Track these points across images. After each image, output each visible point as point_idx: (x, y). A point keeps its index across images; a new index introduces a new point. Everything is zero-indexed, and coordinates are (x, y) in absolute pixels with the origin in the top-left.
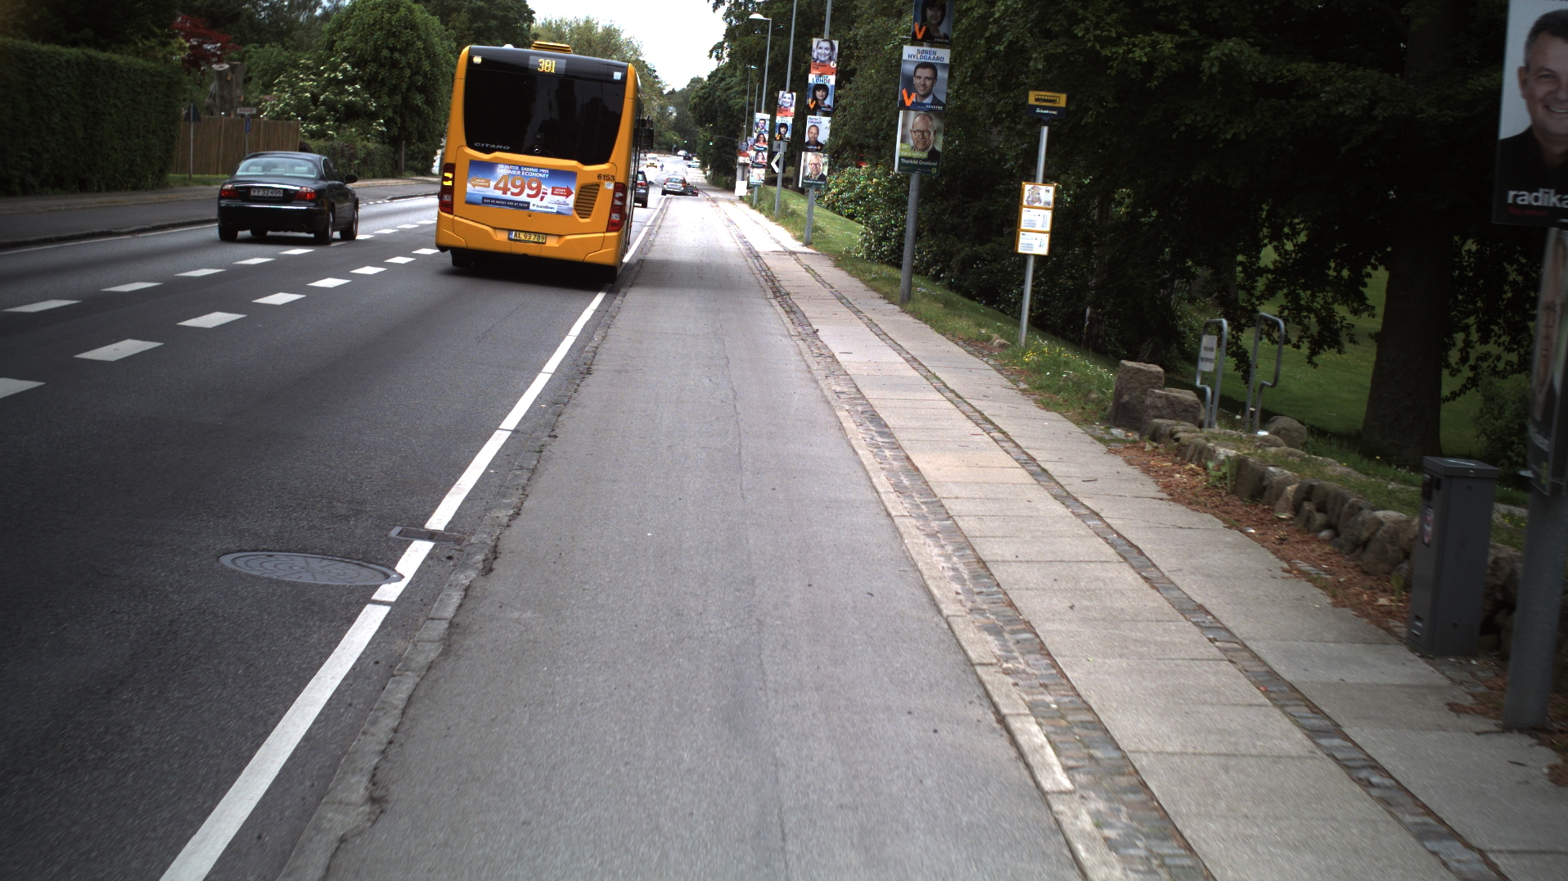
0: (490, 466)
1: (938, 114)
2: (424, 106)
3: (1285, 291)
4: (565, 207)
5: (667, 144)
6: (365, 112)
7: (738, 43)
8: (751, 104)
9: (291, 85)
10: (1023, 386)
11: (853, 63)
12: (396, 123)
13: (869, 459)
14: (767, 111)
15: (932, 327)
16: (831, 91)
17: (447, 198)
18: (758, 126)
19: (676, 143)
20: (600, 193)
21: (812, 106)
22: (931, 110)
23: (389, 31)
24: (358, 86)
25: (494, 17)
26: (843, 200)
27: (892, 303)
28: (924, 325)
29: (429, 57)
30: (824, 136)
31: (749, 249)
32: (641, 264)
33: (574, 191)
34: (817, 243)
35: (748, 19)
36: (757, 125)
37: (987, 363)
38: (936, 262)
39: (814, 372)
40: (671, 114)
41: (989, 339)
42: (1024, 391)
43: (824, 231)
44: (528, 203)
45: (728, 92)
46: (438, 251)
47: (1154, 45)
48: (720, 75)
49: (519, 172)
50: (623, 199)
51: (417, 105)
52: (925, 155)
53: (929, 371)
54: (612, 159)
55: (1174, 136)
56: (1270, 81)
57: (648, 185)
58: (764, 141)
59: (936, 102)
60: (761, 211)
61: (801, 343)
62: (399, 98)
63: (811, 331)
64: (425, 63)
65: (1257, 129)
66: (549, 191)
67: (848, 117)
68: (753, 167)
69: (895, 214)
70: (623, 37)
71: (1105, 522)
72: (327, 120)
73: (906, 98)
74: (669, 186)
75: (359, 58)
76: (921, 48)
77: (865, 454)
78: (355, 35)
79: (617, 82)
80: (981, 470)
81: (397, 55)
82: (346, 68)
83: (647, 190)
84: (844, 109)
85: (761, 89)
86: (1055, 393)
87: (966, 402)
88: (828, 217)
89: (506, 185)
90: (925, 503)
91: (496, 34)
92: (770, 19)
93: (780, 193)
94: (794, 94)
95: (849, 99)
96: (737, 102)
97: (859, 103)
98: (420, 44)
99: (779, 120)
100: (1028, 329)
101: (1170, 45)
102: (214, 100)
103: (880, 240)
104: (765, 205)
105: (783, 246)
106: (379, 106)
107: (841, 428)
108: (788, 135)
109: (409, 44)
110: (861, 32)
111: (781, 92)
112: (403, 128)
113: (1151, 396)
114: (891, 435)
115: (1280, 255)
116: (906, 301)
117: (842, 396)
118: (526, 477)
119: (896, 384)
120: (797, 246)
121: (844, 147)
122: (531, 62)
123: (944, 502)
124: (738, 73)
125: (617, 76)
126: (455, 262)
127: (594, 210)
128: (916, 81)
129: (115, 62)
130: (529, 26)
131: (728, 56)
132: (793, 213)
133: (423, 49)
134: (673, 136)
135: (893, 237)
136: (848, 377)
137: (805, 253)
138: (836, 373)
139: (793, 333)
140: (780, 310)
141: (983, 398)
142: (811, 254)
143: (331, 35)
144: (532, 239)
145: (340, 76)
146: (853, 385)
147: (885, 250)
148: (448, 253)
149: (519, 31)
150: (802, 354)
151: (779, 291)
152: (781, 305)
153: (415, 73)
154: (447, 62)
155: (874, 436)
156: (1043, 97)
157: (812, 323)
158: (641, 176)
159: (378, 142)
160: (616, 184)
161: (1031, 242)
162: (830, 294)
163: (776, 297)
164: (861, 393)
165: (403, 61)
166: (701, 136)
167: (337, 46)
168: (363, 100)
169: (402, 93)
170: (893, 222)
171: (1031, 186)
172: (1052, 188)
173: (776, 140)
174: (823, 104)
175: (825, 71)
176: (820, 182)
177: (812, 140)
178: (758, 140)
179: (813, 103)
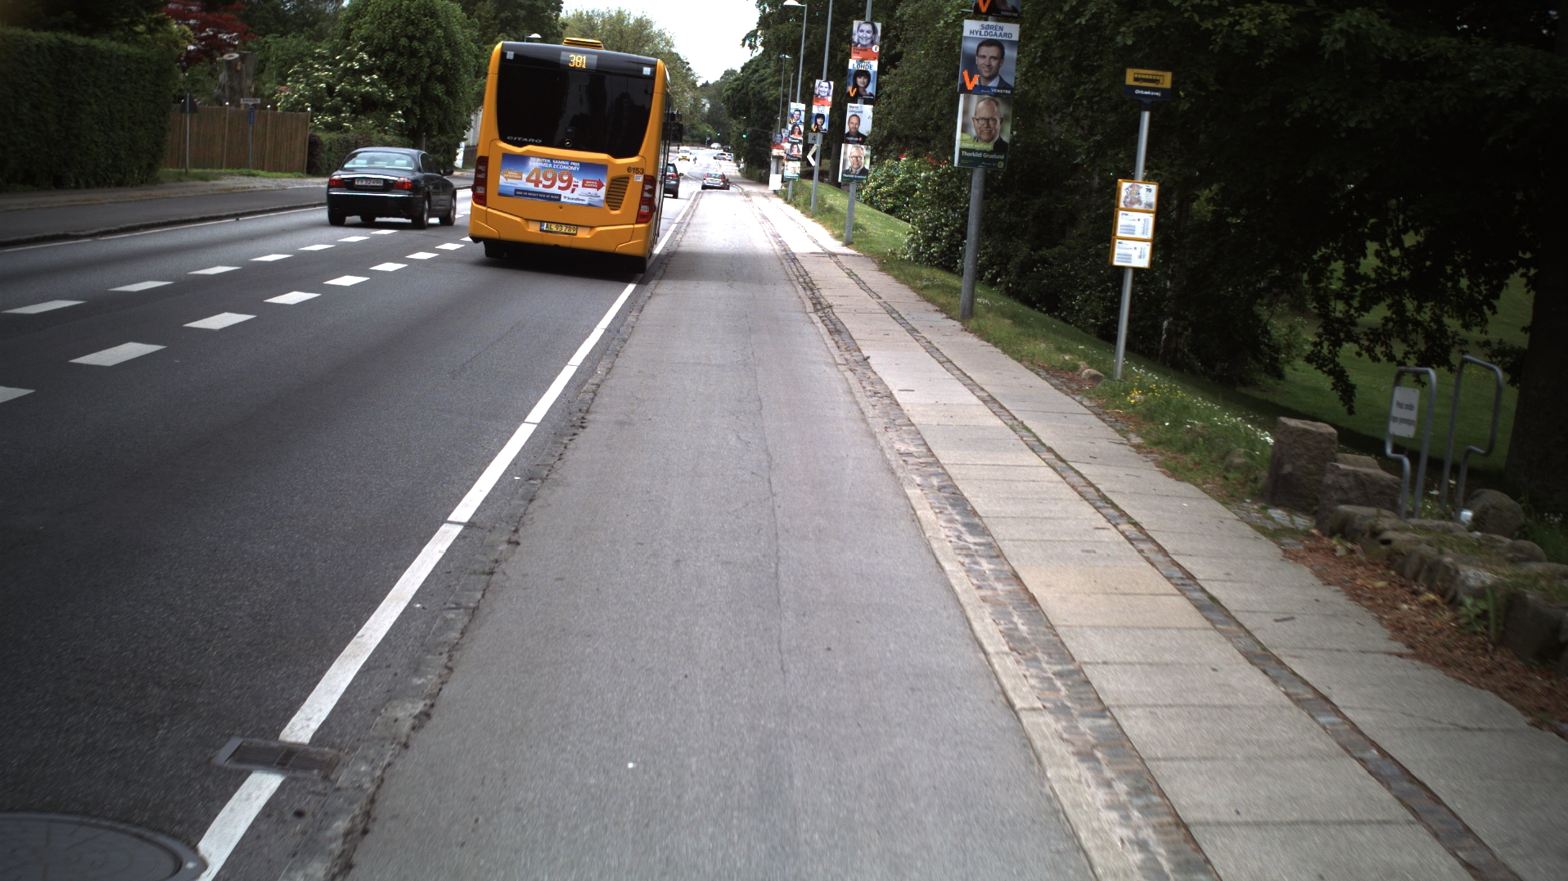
0: (417, 597)
2: (445, 97)
3: (1389, 301)
4: (596, 199)
5: (699, 136)
6: (383, 102)
7: (772, 30)
8: (786, 96)
9: (307, 76)
10: (1136, 440)
11: (899, 47)
12: (415, 115)
13: (961, 584)
14: (802, 101)
15: (1005, 351)
16: (873, 78)
17: (480, 191)
19: (710, 135)
20: (630, 185)
21: (852, 95)
22: (997, 95)
23: (407, 19)
24: (375, 77)
25: (521, 6)
26: (881, 194)
27: (951, 318)
29: (450, 46)
30: (866, 127)
31: (785, 250)
32: (670, 256)
33: (605, 183)
34: (859, 243)
35: (782, 6)
36: (792, 116)
37: (1081, 403)
38: (991, 265)
39: (870, 420)
40: (704, 105)
41: (1076, 368)
42: (1138, 447)
43: (865, 230)
44: (560, 195)
45: (762, 84)
47: (1265, 16)
48: (753, 66)
49: (550, 165)
50: (652, 192)
51: (437, 95)
52: (990, 147)
53: (1015, 419)
54: (641, 152)
55: (1287, 123)
56: (1404, 58)
57: (678, 177)
58: (800, 133)
59: (1003, 85)
60: (796, 206)
61: (849, 374)
62: (417, 89)
63: (859, 359)
64: (447, 51)
65: (1387, 117)
66: (580, 184)
67: (894, 105)
68: (788, 160)
69: (946, 211)
70: (655, 29)
71: (1345, 718)
72: (342, 112)
73: (967, 79)
74: (708, 181)
75: (376, 47)
76: (986, 23)
77: (953, 568)
78: (372, 23)
79: (646, 77)
80: (1123, 598)
81: (416, 44)
82: (362, 58)
83: (678, 181)
84: (889, 96)
85: (795, 79)
86: (1179, 451)
87: (1072, 468)
88: (868, 213)
89: (538, 177)
90: (1059, 675)
91: (523, 24)
92: (805, 6)
93: (816, 187)
94: (832, 83)
95: (894, 86)
96: (772, 94)
97: (906, 90)
98: (439, 32)
99: (815, 110)
100: (1126, 355)
101: (1283, 16)
102: (224, 90)
103: (929, 241)
104: (801, 199)
105: (821, 247)
106: (399, 98)
107: (915, 519)
108: (825, 126)
109: (429, 32)
110: (909, 11)
111: (818, 81)
112: (422, 120)
113: (1332, 472)
114: (983, 531)
115: (1382, 261)
116: (967, 316)
117: (911, 460)
118: (460, 626)
119: (977, 441)
120: (836, 246)
121: (889, 138)
122: (562, 58)
123: (1088, 670)
124: (772, 64)
125: (647, 71)
126: (488, 253)
127: (624, 202)
128: (980, 61)
129: (94, 47)
130: (558, 16)
131: (762, 44)
132: (831, 209)
133: (443, 37)
134: (706, 128)
135: (944, 238)
136: (913, 428)
137: (847, 255)
138: (897, 422)
139: (839, 361)
140: (823, 329)
141: (1090, 460)
142: (853, 255)
143: (348, 23)
144: (564, 229)
145: (357, 66)
146: (921, 442)
147: (935, 252)
148: (481, 244)
149: (546, 21)
150: (851, 393)
151: (820, 303)
152: (823, 321)
153: (434, 63)
154: (468, 51)
155: (961, 532)
156: (1143, 77)
157: (861, 348)
158: (671, 168)
159: (397, 135)
160: (645, 176)
161: (1129, 252)
162: (879, 307)
163: (816, 311)
164: (933, 455)
165: (423, 50)
166: (735, 129)
167: (354, 35)
168: (381, 91)
169: (421, 83)
170: (943, 221)
171: (1129, 184)
172: (1154, 187)
173: (812, 131)
174: (865, 91)
175: (866, 56)
176: (861, 177)
177: (853, 130)
178: (792, 132)
179: (853, 90)
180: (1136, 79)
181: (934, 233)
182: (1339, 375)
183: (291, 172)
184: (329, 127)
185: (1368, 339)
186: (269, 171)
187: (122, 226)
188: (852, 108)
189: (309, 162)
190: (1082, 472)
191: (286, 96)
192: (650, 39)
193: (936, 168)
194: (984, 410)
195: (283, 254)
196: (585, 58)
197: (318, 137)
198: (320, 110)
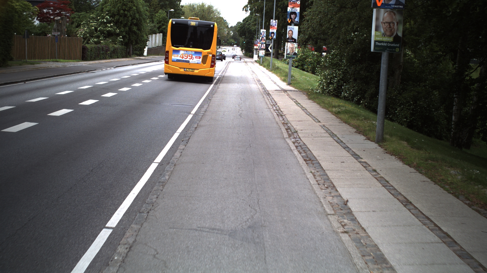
2: (137, 31)
4: (199, 61)
5: (230, 43)
6: (115, 33)
7: (253, 5)
8: (258, 28)
9: (88, 25)
12: (127, 37)
16: (298, 15)
17: (167, 60)
18: (261, 34)
19: (233, 43)
20: (208, 58)
21: (289, 22)
22: (395, 8)
23: (123, 3)
24: (112, 24)
29: (138, 13)
33: (201, 57)
34: (294, 84)
38: (357, 95)
40: (231, 33)
44: (189, 61)
45: (250, 25)
48: (246, 20)
49: (186, 53)
50: (214, 59)
51: (134, 30)
52: (391, 39)
54: (211, 48)
58: (264, 40)
59: (398, 2)
60: (264, 67)
62: (127, 28)
64: (137, 15)
66: (195, 57)
68: (260, 50)
70: (214, 8)
72: (100, 37)
75: (112, 14)
78: (111, 5)
82: (107, 18)
85: (262, 23)
89: (183, 56)
91: (168, 6)
93: (272, 60)
94: (277, 21)
95: (309, 17)
96: (253, 28)
98: (134, 8)
104: (266, 64)
105: (279, 87)
106: (120, 31)
108: (275, 37)
109: (130, 8)
111: (271, 20)
112: (129, 39)
122: (189, 23)
125: (212, 26)
127: (207, 62)
130: (180, 3)
131: (250, 10)
132: (278, 68)
133: (136, 10)
134: (232, 41)
135: (335, 83)
137: (291, 91)
140: (301, 159)
142: (294, 91)
143: (102, 6)
144: (190, 70)
145: (105, 21)
149: (176, 5)
151: (290, 129)
153: (133, 19)
154: (145, 15)
159: (119, 45)
160: (212, 55)
162: (323, 131)
165: (129, 14)
166: (241, 40)
167: (104, 10)
168: (114, 30)
169: (128, 26)
170: (334, 75)
173: (269, 39)
174: (295, 20)
175: (295, 6)
176: (294, 56)
177: (290, 37)
178: (262, 40)
179: (289, 20)
181: (331, 81)
183: (76, 60)
184: (96, 43)
188: (289, 27)
189: (82, 56)
191: (81, 32)
192: (213, 12)
197: (86, 47)
198: (92, 37)
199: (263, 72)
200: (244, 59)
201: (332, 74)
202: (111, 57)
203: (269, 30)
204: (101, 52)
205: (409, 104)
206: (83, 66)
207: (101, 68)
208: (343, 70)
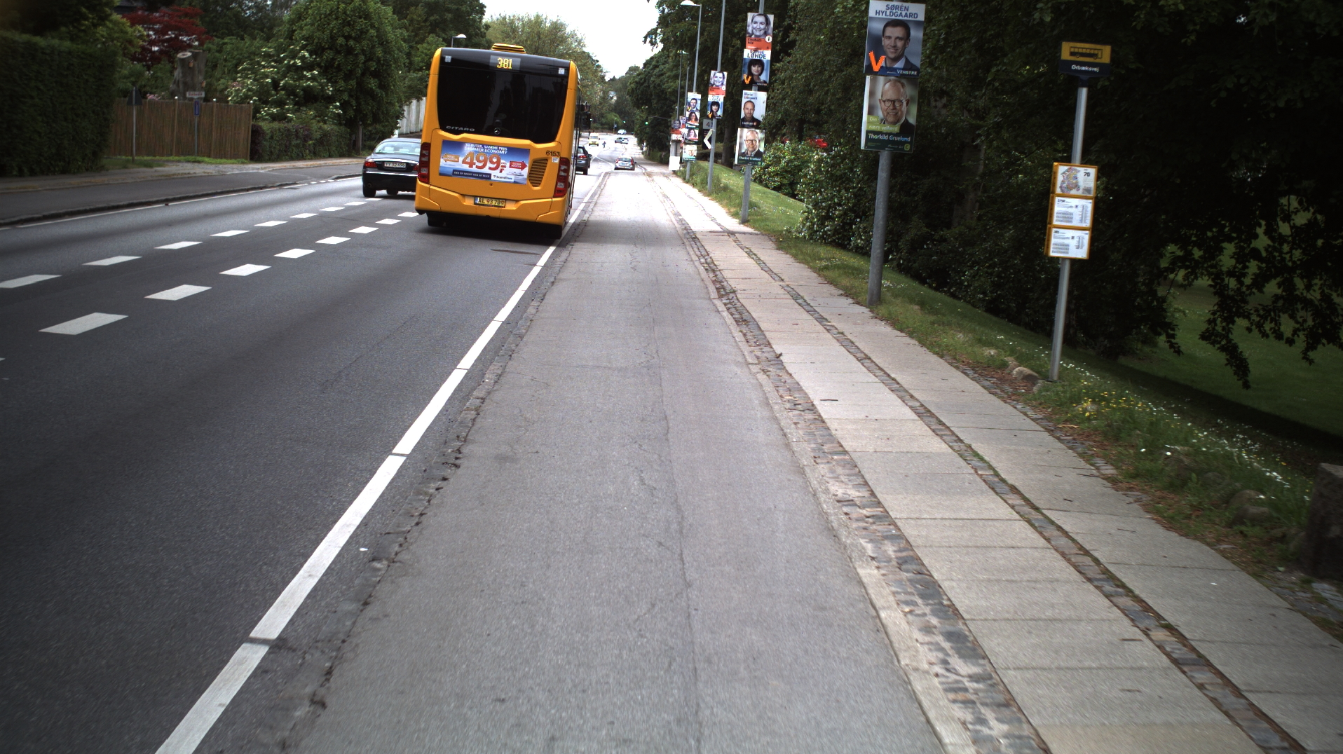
1: (911, 79)
2: (378, 90)
4: (521, 177)
5: (608, 124)
6: (323, 95)
7: (670, 29)
8: (683, 87)
9: (255, 72)
10: (1109, 470)
11: (792, 36)
12: (352, 106)
14: (698, 92)
15: (922, 343)
16: (767, 67)
17: (424, 171)
18: (690, 105)
19: (617, 123)
20: (548, 165)
21: (747, 82)
22: (903, 76)
23: (344, 20)
24: (316, 72)
25: (449, 10)
26: (769, 173)
27: (858, 303)
28: (908, 340)
29: (382, 44)
30: (760, 112)
31: (686, 228)
33: (527, 165)
34: (755, 221)
35: (679, 6)
37: (1025, 414)
39: (794, 446)
40: (612, 98)
41: (1003, 365)
43: (759, 208)
44: (490, 175)
45: (662, 78)
46: (417, 214)
48: (654, 63)
49: (482, 150)
50: (567, 171)
51: (372, 89)
52: (896, 129)
54: (558, 138)
57: (587, 157)
58: (696, 119)
59: (909, 66)
60: (694, 185)
62: (353, 83)
64: (379, 49)
66: (508, 164)
67: (788, 91)
68: (686, 144)
70: (568, 30)
72: (286, 104)
73: (873, 60)
75: (317, 46)
76: (891, 3)
78: (312, 25)
79: (561, 76)
81: (352, 43)
82: (304, 56)
83: (588, 161)
84: (783, 84)
85: (692, 73)
88: (760, 192)
89: (472, 160)
91: (451, 26)
92: (700, 5)
93: (712, 168)
94: (726, 73)
95: (787, 73)
96: (670, 86)
97: (801, 77)
98: (373, 32)
99: (711, 98)
102: (178, 86)
103: (823, 220)
104: (698, 179)
105: (719, 225)
106: (337, 91)
108: (720, 113)
109: (362, 32)
111: (713, 72)
112: (358, 111)
114: (975, 649)
116: (875, 302)
117: (853, 512)
119: (925, 478)
120: (733, 224)
122: (492, 61)
124: (670, 60)
125: (562, 71)
126: (430, 222)
127: (544, 180)
128: (886, 42)
130: (481, 19)
131: (662, 41)
132: (726, 188)
133: (376, 37)
134: (613, 117)
135: (837, 217)
136: (847, 457)
137: (744, 233)
138: (826, 448)
139: (750, 360)
140: (729, 320)
141: (1066, 505)
142: (751, 234)
143: (291, 25)
144: (494, 203)
145: (299, 63)
146: (860, 481)
147: (828, 230)
148: (425, 215)
149: (471, 22)
150: (768, 404)
151: (724, 288)
152: (728, 309)
153: (369, 59)
154: (399, 49)
155: (948, 655)
156: (1080, 51)
157: (771, 341)
158: (582, 150)
159: (334, 124)
160: (561, 158)
161: (1066, 242)
162: (782, 291)
163: (721, 296)
164: (879, 504)
165: (358, 48)
166: (638, 117)
167: (297, 35)
168: (321, 85)
169: (357, 78)
170: (836, 200)
171: (1066, 168)
172: (1092, 171)
173: (708, 117)
174: (759, 79)
175: (760, 46)
176: (756, 159)
177: (748, 115)
178: (689, 119)
179: (747, 78)
180: (1072, 54)
181: (828, 212)
182: (1232, 351)
183: (235, 158)
184: (274, 118)
185: (1259, 315)
186: (216, 157)
187: (46, 213)
188: (747, 95)
189: (251, 150)
190: (1066, 527)
191: (236, 91)
192: (563, 40)
193: (827, 150)
194: (920, 428)
195: (194, 241)
196: (511, 60)
197: (260, 127)
198: (266, 103)
199: (688, 196)
200: (645, 167)
201: (832, 199)
202: (315, 155)
203: (707, 97)
204: (294, 142)
205: (991, 262)
206: (262, 173)
207: (305, 179)
208: (856, 190)
